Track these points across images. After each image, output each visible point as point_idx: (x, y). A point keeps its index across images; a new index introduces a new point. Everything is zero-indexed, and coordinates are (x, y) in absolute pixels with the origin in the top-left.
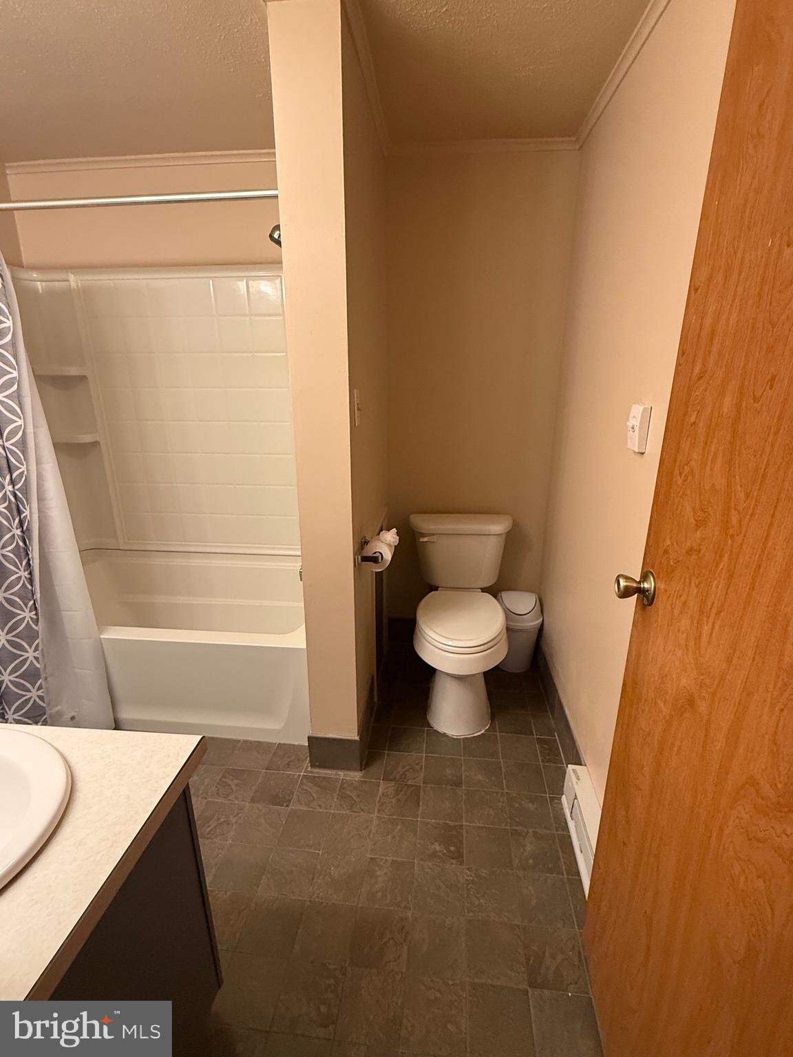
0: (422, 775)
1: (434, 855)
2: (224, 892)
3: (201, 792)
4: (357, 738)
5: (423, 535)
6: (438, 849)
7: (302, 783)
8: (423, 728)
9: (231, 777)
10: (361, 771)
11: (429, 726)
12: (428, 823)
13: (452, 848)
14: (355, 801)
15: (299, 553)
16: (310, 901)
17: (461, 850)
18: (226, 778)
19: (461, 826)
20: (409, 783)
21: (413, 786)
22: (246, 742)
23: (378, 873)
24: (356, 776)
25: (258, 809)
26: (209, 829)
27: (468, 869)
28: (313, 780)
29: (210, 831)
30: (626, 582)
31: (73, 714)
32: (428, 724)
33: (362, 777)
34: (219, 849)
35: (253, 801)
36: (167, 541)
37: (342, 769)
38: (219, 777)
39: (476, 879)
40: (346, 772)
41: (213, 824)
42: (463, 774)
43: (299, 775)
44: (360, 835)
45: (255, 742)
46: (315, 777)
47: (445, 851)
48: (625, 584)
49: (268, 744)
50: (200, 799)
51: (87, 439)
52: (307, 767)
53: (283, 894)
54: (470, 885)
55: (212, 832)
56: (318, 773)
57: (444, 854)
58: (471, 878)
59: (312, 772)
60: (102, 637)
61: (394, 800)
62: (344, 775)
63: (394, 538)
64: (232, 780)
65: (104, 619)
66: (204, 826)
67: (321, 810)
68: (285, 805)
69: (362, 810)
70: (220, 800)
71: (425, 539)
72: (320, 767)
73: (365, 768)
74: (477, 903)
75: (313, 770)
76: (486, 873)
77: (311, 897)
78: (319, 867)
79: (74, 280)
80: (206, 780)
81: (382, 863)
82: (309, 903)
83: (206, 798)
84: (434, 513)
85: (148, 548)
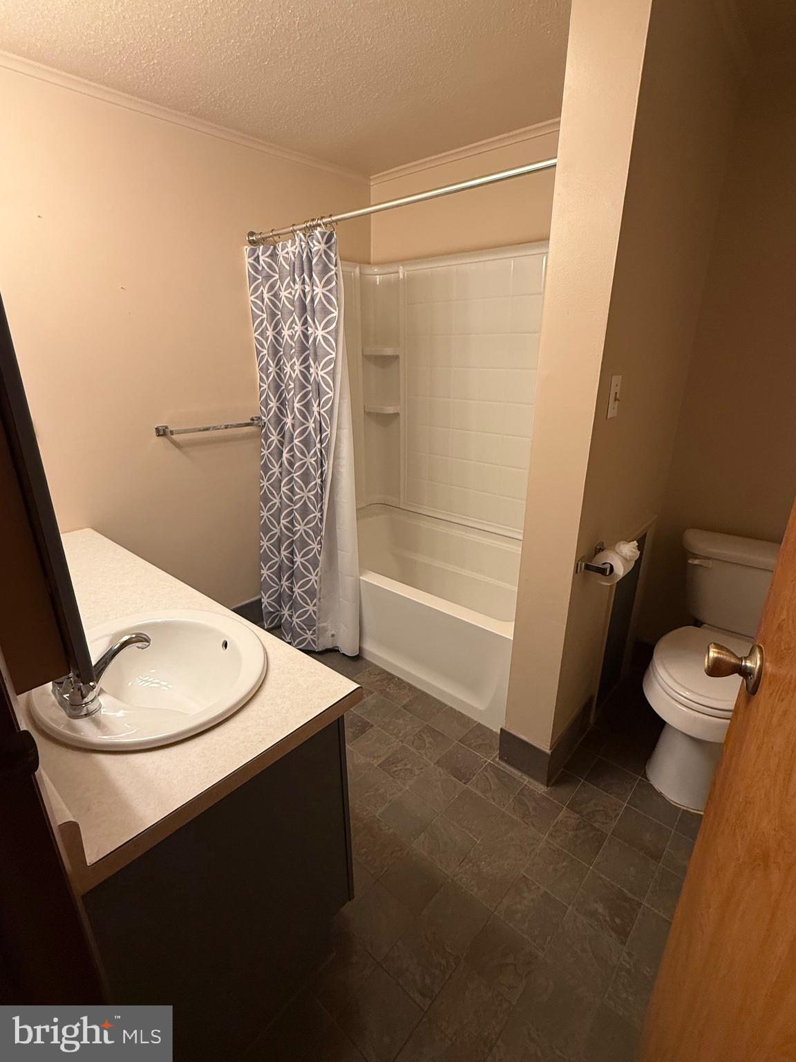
0: (614, 824)
1: (593, 914)
2: (387, 827)
3: (401, 735)
4: (548, 752)
5: (695, 556)
6: (600, 910)
7: (486, 769)
8: (637, 776)
9: (429, 735)
10: (548, 786)
11: (645, 776)
12: (601, 878)
13: (617, 921)
14: (530, 813)
15: (521, 537)
16: (452, 880)
17: (628, 929)
18: (424, 732)
19: (639, 904)
20: (596, 825)
21: (598, 830)
22: (451, 709)
23: (525, 895)
24: (541, 789)
25: (440, 772)
26: (396, 769)
27: (628, 954)
28: (496, 771)
29: (396, 771)
30: (718, 653)
31: (333, 632)
32: (645, 773)
33: (544, 792)
34: (397, 790)
35: (438, 763)
36: (436, 508)
37: (529, 775)
38: (418, 730)
39: (633, 970)
40: (531, 780)
41: (400, 766)
42: (667, 849)
43: (486, 761)
44: (521, 847)
45: (459, 712)
46: (500, 769)
47: (608, 919)
48: (716, 655)
49: (469, 719)
50: (398, 740)
51: (390, 410)
52: (496, 757)
53: (432, 858)
54: (623, 973)
55: (397, 773)
56: (504, 767)
57: (605, 921)
58: (628, 966)
59: (498, 763)
60: (361, 578)
61: (571, 834)
62: (529, 781)
63: (632, 551)
64: (428, 737)
65: (366, 564)
66: (393, 764)
67: (493, 803)
68: (464, 781)
69: (534, 825)
70: (413, 750)
71: (696, 562)
72: (506, 761)
73: (552, 785)
74: (624, 995)
75: (500, 762)
76: (649, 972)
77: (454, 876)
78: (472, 855)
79: (402, 272)
80: (408, 727)
81: (533, 887)
82: (450, 881)
83: (402, 742)
84: (724, 533)
85: (419, 512)
